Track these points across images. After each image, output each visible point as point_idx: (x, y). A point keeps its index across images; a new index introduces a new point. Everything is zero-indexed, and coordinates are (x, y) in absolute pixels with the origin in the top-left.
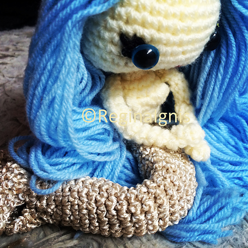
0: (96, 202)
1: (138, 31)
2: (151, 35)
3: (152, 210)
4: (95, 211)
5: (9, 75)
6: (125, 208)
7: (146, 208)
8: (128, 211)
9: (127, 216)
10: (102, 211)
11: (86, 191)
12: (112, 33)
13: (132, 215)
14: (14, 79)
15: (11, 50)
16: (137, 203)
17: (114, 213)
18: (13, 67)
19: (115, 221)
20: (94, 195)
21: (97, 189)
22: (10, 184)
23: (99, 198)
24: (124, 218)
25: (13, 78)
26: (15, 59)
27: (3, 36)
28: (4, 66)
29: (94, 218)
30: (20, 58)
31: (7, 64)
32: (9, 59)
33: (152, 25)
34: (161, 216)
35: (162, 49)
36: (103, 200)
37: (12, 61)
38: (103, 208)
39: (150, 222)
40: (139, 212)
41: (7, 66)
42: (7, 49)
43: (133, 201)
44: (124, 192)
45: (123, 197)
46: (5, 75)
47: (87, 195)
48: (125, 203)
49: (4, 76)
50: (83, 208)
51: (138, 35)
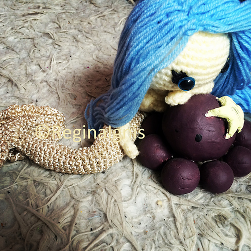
0: (54, 157)
4: (52, 162)
5: (38, 30)
10: (56, 163)
11: (49, 151)
14: (41, 34)
15: (41, 8)
18: (41, 23)
22: (8, 138)
23: (55, 155)
25: (41, 32)
26: (44, 16)
28: (36, 21)
29: (51, 165)
30: (47, 14)
31: (38, 19)
32: (39, 15)
36: (58, 157)
37: (42, 17)
41: (38, 22)
42: (39, 7)
47: (49, 153)
49: (34, 31)
51: (184, 71)
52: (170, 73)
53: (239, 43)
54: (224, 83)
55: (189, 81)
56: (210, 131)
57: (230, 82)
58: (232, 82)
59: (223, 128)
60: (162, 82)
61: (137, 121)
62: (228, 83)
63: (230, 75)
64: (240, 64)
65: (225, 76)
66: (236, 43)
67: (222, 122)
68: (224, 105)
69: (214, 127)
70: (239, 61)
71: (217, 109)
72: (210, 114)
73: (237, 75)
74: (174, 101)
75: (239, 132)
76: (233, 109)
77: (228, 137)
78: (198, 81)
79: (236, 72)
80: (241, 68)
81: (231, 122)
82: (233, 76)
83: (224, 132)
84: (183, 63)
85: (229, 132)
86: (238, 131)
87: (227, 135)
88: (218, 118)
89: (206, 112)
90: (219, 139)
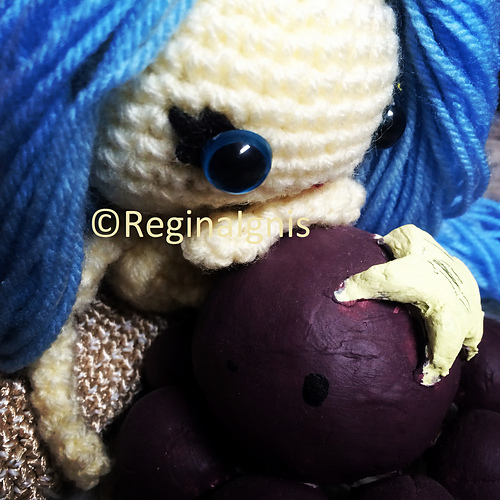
1: (214, 97)
2: (247, 105)
12: (148, 107)
33: (247, 79)
35: (275, 137)
51: (214, 106)
52: (162, 120)
53: (431, 20)
54: (401, 192)
55: (245, 148)
56: (357, 357)
57: (418, 187)
58: (424, 186)
59: (409, 344)
60: (142, 169)
61: (129, 346)
62: (412, 192)
63: (416, 161)
64: (443, 112)
65: (399, 164)
66: (420, 25)
67: (404, 319)
68: (403, 255)
69: (373, 340)
70: (437, 101)
71: (376, 271)
72: (351, 291)
73: (438, 156)
74: (214, 249)
75: (472, 355)
76: (439, 268)
77: (429, 376)
78: (287, 153)
79: (435, 147)
80: (450, 125)
81: (437, 317)
82: (427, 163)
83: (412, 357)
84: (205, 71)
85: (431, 357)
86: (464, 352)
87: (427, 369)
88: (385, 305)
89: (337, 283)
90: (396, 387)
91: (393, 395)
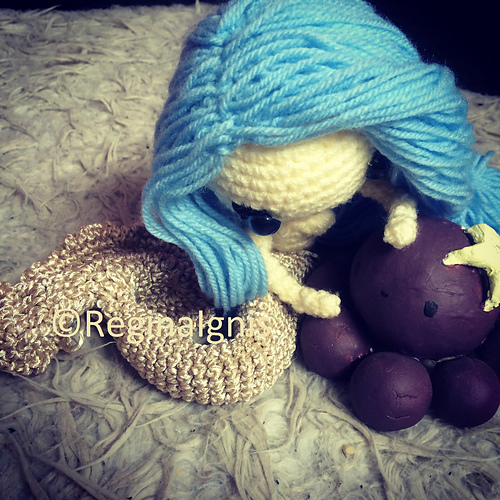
3: (216, 378)
5: (79, 95)
6: (187, 368)
7: (210, 374)
8: (190, 372)
9: (188, 377)
13: (194, 377)
14: (85, 102)
15: (84, 52)
16: (203, 365)
17: (174, 371)
18: (85, 81)
19: (174, 381)
20: (159, 345)
21: (163, 340)
24: (185, 380)
25: (83, 99)
26: (90, 68)
27: (76, 22)
28: (73, 78)
30: (97, 65)
31: (77, 74)
32: (81, 66)
34: (228, 390)
37: (86, 71)
38: (163, 362)
39: (213, 393)
40: (201, 376)
41: (78, 79)
42: (80, 51)
43: (198, 362)
44: (192, 351)
45: (189, 356)
46: (72, 94)
48: (190, 363)
49: (70, 95)
50: (141, 355)
56: (452, 294)
59: (479, 290)
67: (476, 276)
68: (480, 242)
69: (462, 286)
71: (467, 250)
72: (453, 259)
76: (499, 250)
77: (488, 306)
81: (496, 277)
83: (480, 297)
85: (491, 297)
87: (487, 303)
88: (469, 268)
89: (444, 255)
90: (471, 311)
91: (469, 314)
